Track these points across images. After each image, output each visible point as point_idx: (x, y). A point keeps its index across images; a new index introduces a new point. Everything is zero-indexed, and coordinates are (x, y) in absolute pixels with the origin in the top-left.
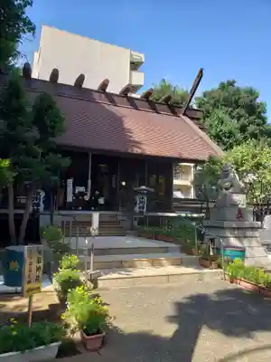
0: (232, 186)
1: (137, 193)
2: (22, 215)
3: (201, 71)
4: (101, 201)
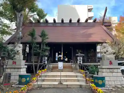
0: (107, 52)
1: (78, 56)
2: (37, 65)
3: (106, 8)
4: (66, 60)
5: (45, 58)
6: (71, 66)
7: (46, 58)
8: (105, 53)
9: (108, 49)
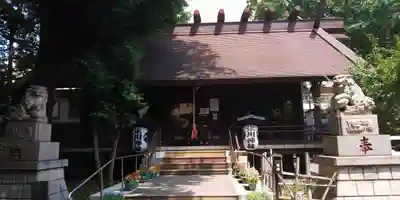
5: (138, 131)
6: (222, 155)
7: (144, 131)
8: (343, 109)
9: (352, 94)
